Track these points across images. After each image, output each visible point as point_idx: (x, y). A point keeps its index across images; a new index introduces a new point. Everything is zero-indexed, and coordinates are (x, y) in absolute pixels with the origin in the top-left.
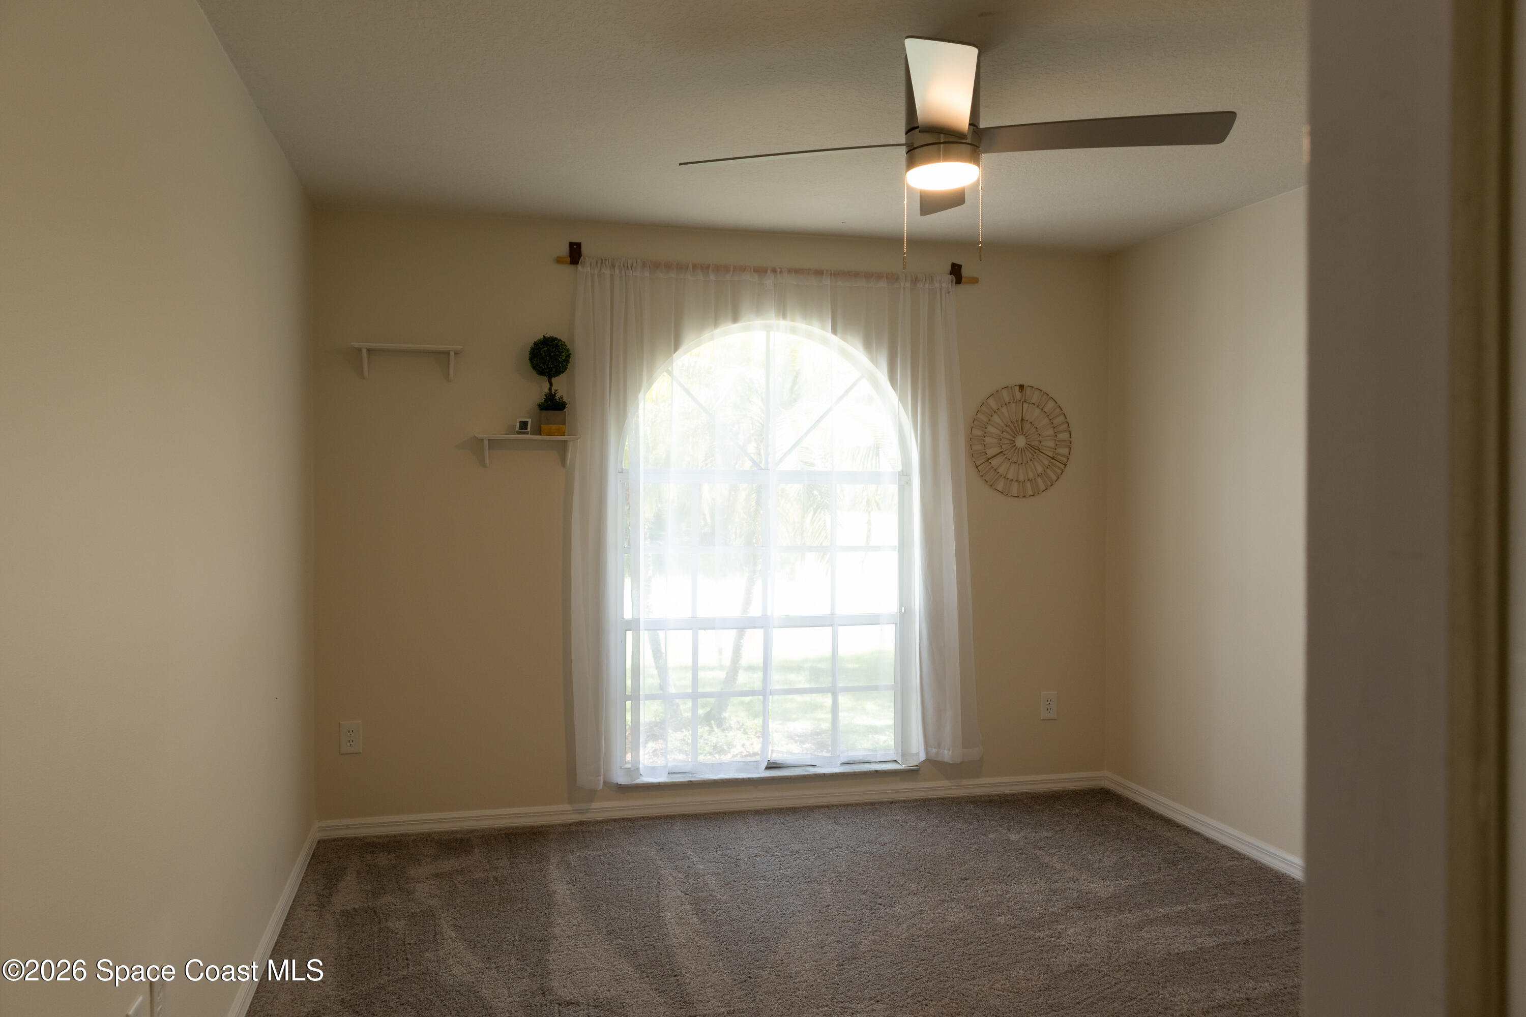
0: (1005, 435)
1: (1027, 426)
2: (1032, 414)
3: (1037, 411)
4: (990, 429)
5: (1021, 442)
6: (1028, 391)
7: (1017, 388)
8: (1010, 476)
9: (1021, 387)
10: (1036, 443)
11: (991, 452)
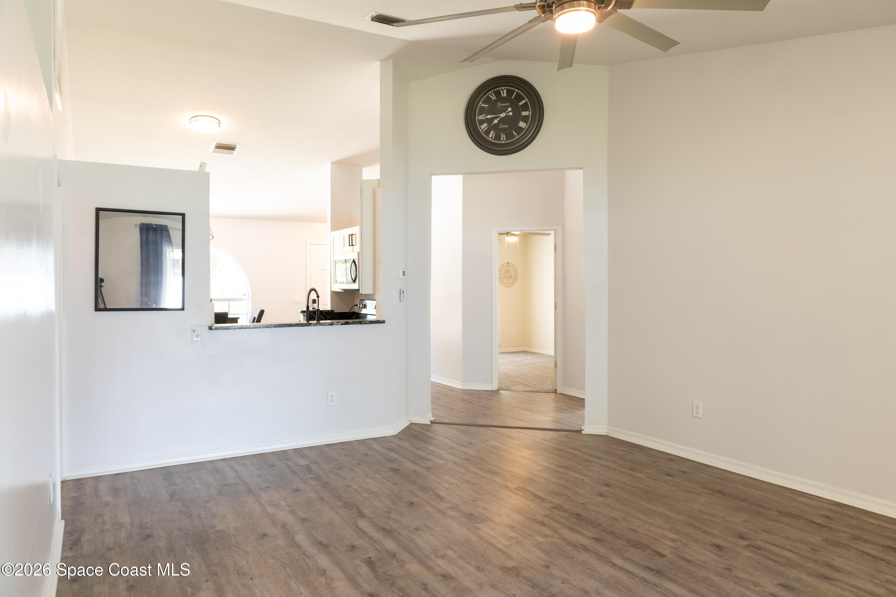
0: (505, 273)
1: (509, 271)
2: (510, 269)
3: (511, 268)
4: (502, 272)
5: (508, 275)
6: (509, 264)
7: (507, 263)
8: (506, 282)
9: (508, 263)
10: (511, 275)
11: (502, 277)
